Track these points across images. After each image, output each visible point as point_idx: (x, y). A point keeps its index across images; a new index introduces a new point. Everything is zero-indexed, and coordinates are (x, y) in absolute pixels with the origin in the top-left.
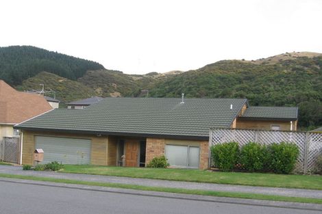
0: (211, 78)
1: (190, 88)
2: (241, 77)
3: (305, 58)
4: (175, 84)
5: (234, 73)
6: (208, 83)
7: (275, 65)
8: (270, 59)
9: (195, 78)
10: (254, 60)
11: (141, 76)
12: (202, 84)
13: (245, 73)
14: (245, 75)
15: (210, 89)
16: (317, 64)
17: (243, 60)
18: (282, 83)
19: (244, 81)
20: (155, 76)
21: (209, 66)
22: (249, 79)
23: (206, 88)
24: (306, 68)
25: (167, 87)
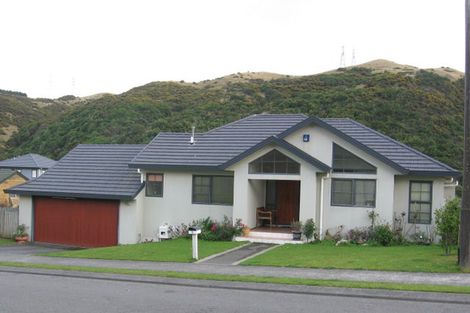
0: (128, 109)
1: (99, 122)
2: (170, 108)
3: (259, 81)
4: (84, 116)
5: (162, 101)
6: (122, 115)
7: (217, 91)
8: (217, 81)
9: (109, 108)
10: (197, 82)
11: (50, 101)
12: (114, 116)
13: (176, 101)
14: (175, 104)
15: (124, 125)
16: (262, 91)
17: (182, 82)
18: (207, 118)
19: (172, 113)
20: (71, 101)
21: (135, 89)
22: (179, 109)
23: (119, 123)
24: (248, 97)
25: (73, 120)
